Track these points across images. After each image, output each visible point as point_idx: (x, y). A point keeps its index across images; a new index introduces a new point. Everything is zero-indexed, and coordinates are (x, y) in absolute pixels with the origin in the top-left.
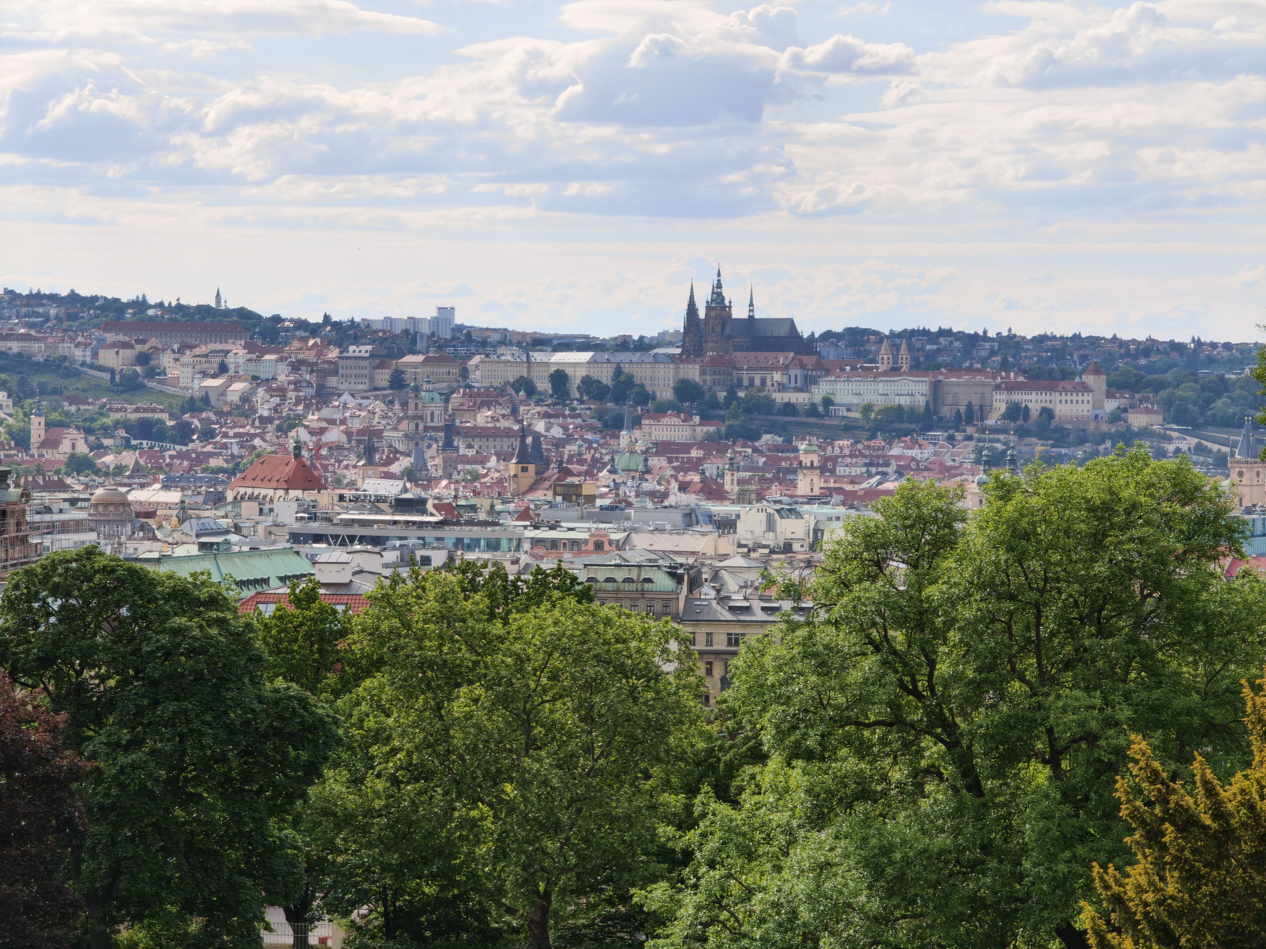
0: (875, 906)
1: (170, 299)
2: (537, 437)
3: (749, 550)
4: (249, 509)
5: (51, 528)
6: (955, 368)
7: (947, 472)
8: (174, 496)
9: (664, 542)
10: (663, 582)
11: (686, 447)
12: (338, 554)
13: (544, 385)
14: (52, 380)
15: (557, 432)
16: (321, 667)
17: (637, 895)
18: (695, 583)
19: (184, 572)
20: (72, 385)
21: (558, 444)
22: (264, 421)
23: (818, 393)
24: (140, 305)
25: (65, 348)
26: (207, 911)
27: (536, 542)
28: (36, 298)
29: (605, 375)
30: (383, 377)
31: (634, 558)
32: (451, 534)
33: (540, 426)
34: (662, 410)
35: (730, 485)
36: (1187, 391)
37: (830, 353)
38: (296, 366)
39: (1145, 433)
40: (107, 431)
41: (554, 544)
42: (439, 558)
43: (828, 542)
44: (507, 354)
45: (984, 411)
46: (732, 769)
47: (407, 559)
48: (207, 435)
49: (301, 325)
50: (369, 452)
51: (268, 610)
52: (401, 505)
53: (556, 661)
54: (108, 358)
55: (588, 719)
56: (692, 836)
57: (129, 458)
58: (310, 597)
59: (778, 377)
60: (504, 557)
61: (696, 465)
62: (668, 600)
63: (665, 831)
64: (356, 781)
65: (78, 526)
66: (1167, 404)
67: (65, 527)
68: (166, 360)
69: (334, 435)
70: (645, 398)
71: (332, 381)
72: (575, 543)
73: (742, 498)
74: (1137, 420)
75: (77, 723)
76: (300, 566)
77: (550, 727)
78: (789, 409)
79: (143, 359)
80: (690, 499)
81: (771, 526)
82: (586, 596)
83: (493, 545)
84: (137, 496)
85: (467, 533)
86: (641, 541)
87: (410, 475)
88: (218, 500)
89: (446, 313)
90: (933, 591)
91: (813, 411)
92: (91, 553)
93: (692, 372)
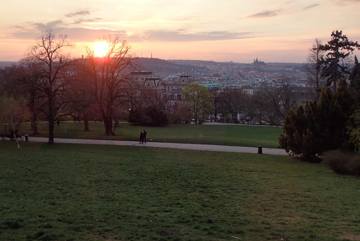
2: (240, 73)
3: (260, 83)
4: (214, 79)
9: (252, 82)
11: (254, 73)
13: (241, 68)
15: (242, 72)
21: (242, 73)
22: (215, 71)
23: (266, 68)
24: (204, 61)
27: (240, 82)
29: (247, 67)
30: (226, 67)
31: (249, 83)
33: (241, 71)
34: (252, 70)
37: (267, 65)
38: (218, 66)
41: (242, 82)
44: (238, 65)
49: (219, 63)
54: (201, 66)
57: (203, 74)
59: (263, 67)
68: (207, 66)
69: (221, 72)
70: (250, 69)
71: (221, 68)
72: (243, 82)
73: (259, 78)
76: (218, 84)
78: (264, 70)
79: (204, 66)
80: (254, 78)
81: (262, 80)
88: (211, 78)
89: (232, 61)
93: (255, 67)
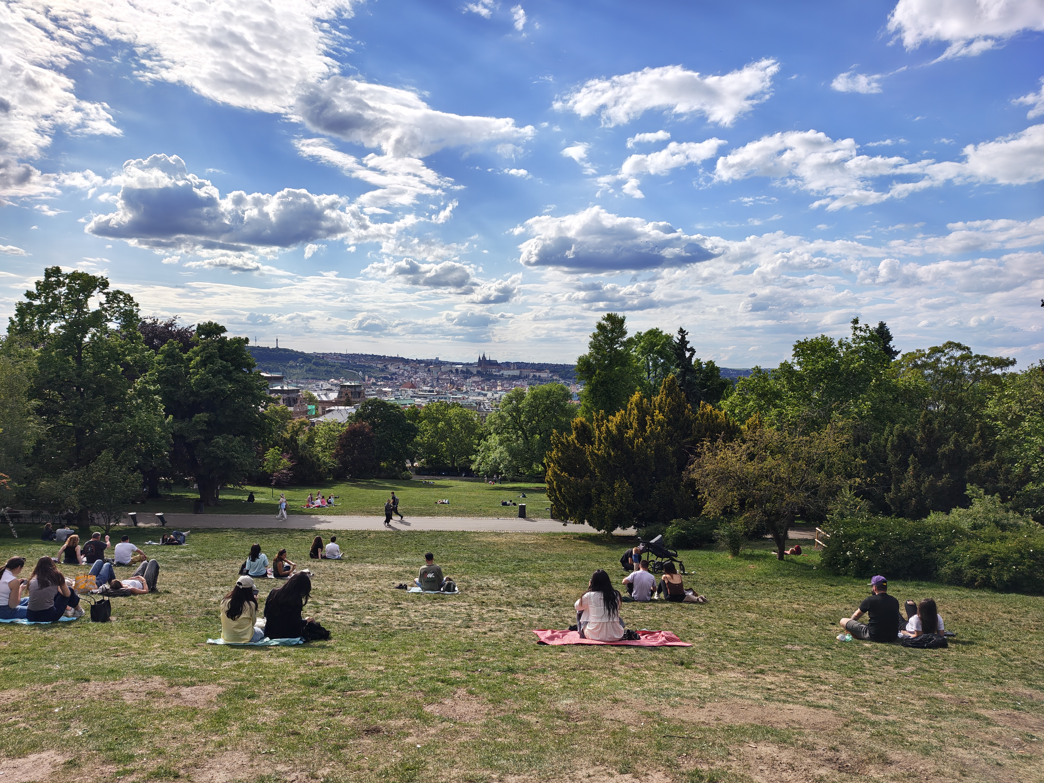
0: (510, 459)
1: (389, 356)
2: (453, 380)
3: (489, 399)
4: (403, 392)
5: (369, 395)
6: (524, 368)
7: (523, 386)
8: (390, 390)
9: (475, 398)
10: (475, 405)
11: (478, 382)
12: (419, 400)
13: (454, 371)
14: (369, 370)
15: (456, 379)
16: (416, 419)
17: (470, 457)
18: (480, 405)
19: (392, 402)
20: (372, 370)
21: (457, 381)
22: (406, 377)
23: (501, 372)
24: (384, 356)
25: (371, 364)
26: (397, 460)
27: (453, 398)
28: (366, 355)
29: (465, 369)
30: (427, 370)
31: (469, 400)
32: (438, 396)
33: (454, 378)
34: (474, 375)
35: (486, 388)
36: (563, 372)
37: (503, 366)
38: (411, 367)
39: (556, 380)
40: (379, 378)
41: (456, 398)
42: (436, 400)
43: (503, 397)
44: (448, 366)
45: (529, 376)
46: (486, 436)
47: (431, 401)
48: (396, 379)
49: (412, 360)
50: (424, 382)
51: (407, 409)
52: (430, 391)
53: (456, 418)
54: (379, 366)
55: (462, 427)
56: (479, 447)
57: (382, 383)
58: (414, 406)
59: (494, 370)
60: (447, 401)
61: (480, 385)
62: (476, 407)
63: (475, 446)
64: (422, 438)
65: (374, 395)
66: (559, 375)
67: (372, 395)
68: (389, 366)
69: (418, 379)
70: (471, 373)
71: (418, 370)
72: (460, 398)
73: (488, 390)
74: (555, 378)
75: (374, 428)
76: (412, 402)
77: (455, 429)
78: (496, 375)
79: (385, 366)
80: (479, 391)
81: (493, 395)
82: (461, 407)
83: (445, 398)
84: (384, 389)
85: (441, 396)
86: (471, 398)
87: (431, 386)
88: (398, 390)
89: (437, 358)
90: (520, 406)
91: (500, 376)
92: (376, 398)
93: (480, 369)
